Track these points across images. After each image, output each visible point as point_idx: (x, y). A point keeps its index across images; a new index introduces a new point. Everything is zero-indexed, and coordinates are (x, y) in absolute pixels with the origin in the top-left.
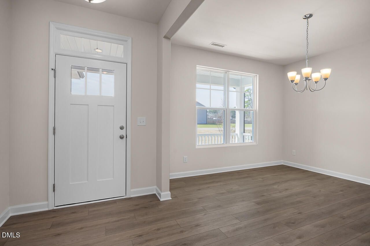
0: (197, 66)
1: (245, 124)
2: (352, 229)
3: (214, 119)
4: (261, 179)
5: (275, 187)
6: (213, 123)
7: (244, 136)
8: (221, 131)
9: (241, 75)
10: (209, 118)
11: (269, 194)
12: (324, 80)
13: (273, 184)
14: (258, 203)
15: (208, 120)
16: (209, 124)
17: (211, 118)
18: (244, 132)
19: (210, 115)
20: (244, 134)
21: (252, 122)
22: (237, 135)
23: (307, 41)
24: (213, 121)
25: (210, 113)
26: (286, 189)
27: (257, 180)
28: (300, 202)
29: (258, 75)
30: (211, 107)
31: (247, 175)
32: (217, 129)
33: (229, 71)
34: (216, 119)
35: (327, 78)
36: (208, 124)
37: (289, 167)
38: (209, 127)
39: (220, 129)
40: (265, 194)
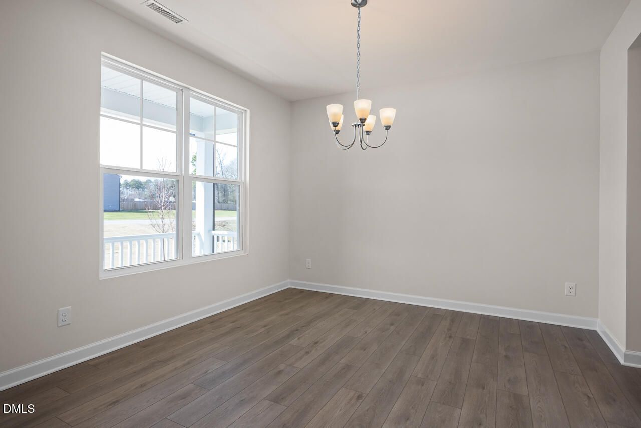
0: (103, 53)
1: (216, 212)
2: (443, 404)
3: (137, 200)
4: (263, 329)
5: (294, 342)
6: (136, 209)
7: (213, 236)
8: (156, 226)
9: (216, 105)
10: (126, 198)
11: (290, 365)
12: (385, 128)
13: (288, 337)
14: (277, 399)
15: (122, 203)
16: (124, 211)
17: (131, 198)
18: (214, 229)
19: (127, 193)
20: (214, 232)
21: (238, 208)
22: (199, 234)
23: (357, 49)
24: (135, 205)
25: (127, 189)
26: (316, 343)
27: (255, 334)
28: (348, 367)
29: (248, 111)
30: (143, 168)
31: (231, 325)
32: (148, 222)
33: (189, 88)
34: (142, 200)
35: (390, 127)
36: (121, 212)
37: (302, 291)
38: (125, 218)
39: (154, 222)
40: (282, 367)
